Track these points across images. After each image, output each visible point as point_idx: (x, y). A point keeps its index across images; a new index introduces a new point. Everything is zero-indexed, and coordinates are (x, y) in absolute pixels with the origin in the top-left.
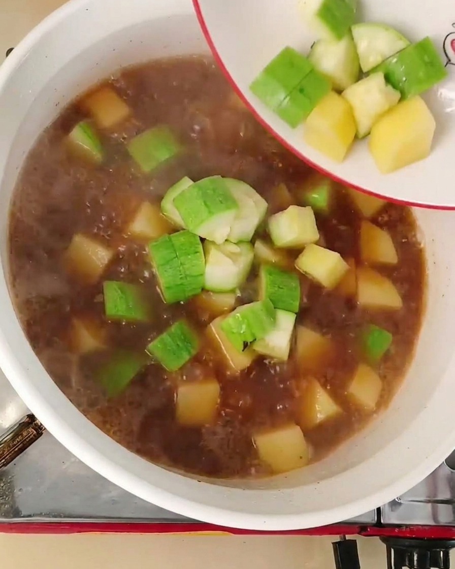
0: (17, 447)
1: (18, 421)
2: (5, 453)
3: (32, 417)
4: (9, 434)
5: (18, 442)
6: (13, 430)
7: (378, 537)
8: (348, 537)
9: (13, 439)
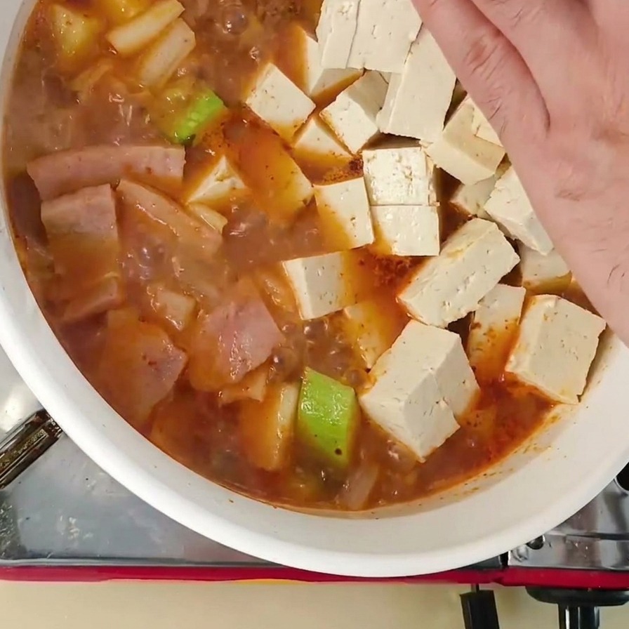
0: (22, 457)
1: (24, 420)
2: (6, 465)
3: (43, 415)
4: (11, 440)
5: (24, 451)
6: (16, 433)
7: (524, 587)
8: (483, 587)
9: (18, 445)
